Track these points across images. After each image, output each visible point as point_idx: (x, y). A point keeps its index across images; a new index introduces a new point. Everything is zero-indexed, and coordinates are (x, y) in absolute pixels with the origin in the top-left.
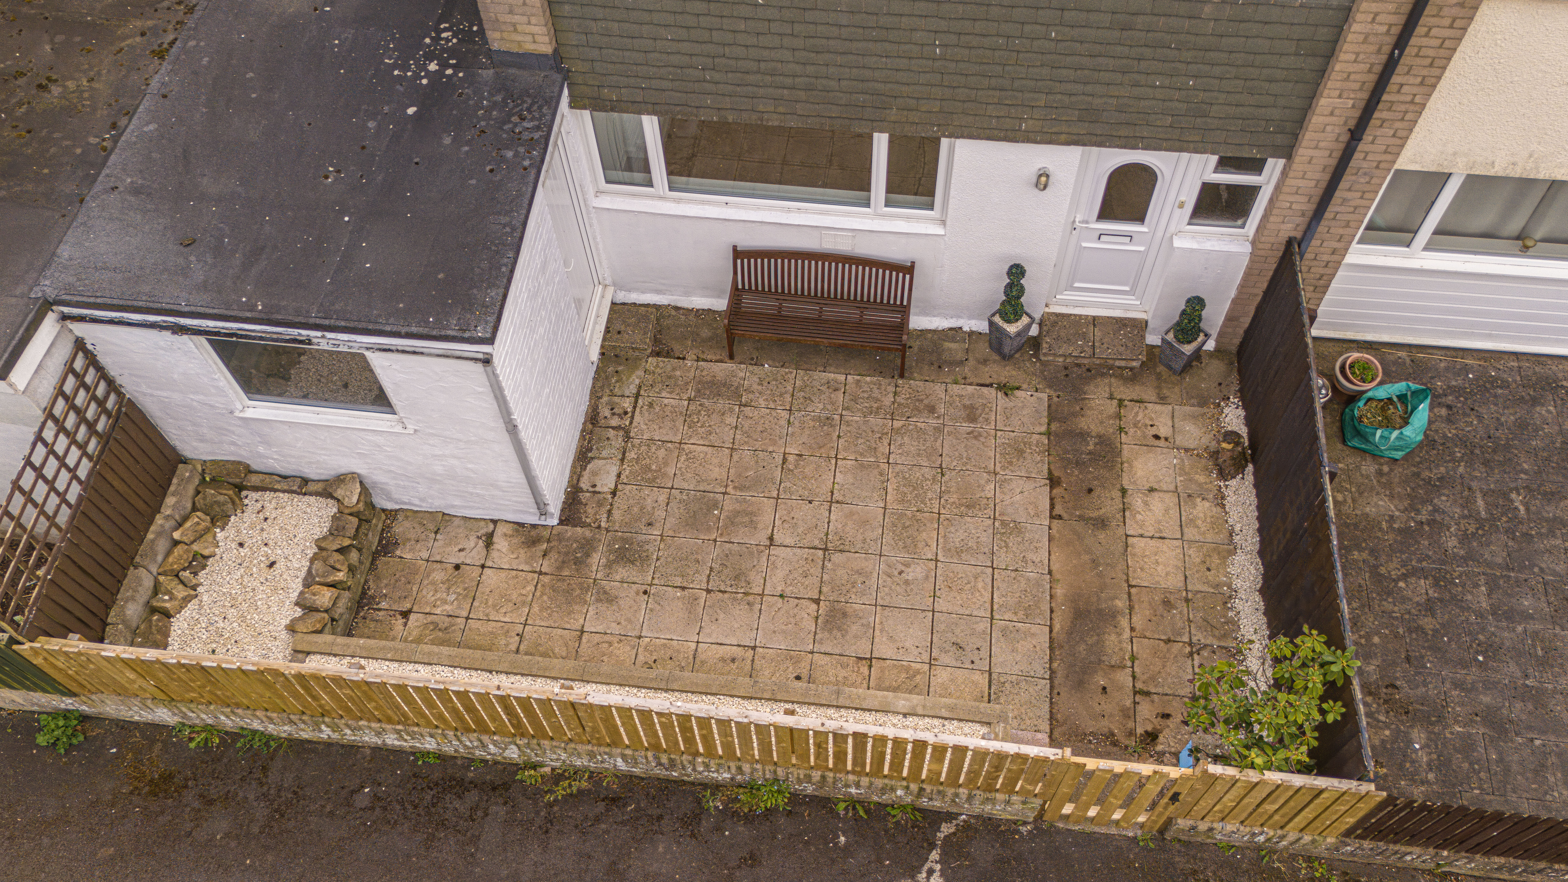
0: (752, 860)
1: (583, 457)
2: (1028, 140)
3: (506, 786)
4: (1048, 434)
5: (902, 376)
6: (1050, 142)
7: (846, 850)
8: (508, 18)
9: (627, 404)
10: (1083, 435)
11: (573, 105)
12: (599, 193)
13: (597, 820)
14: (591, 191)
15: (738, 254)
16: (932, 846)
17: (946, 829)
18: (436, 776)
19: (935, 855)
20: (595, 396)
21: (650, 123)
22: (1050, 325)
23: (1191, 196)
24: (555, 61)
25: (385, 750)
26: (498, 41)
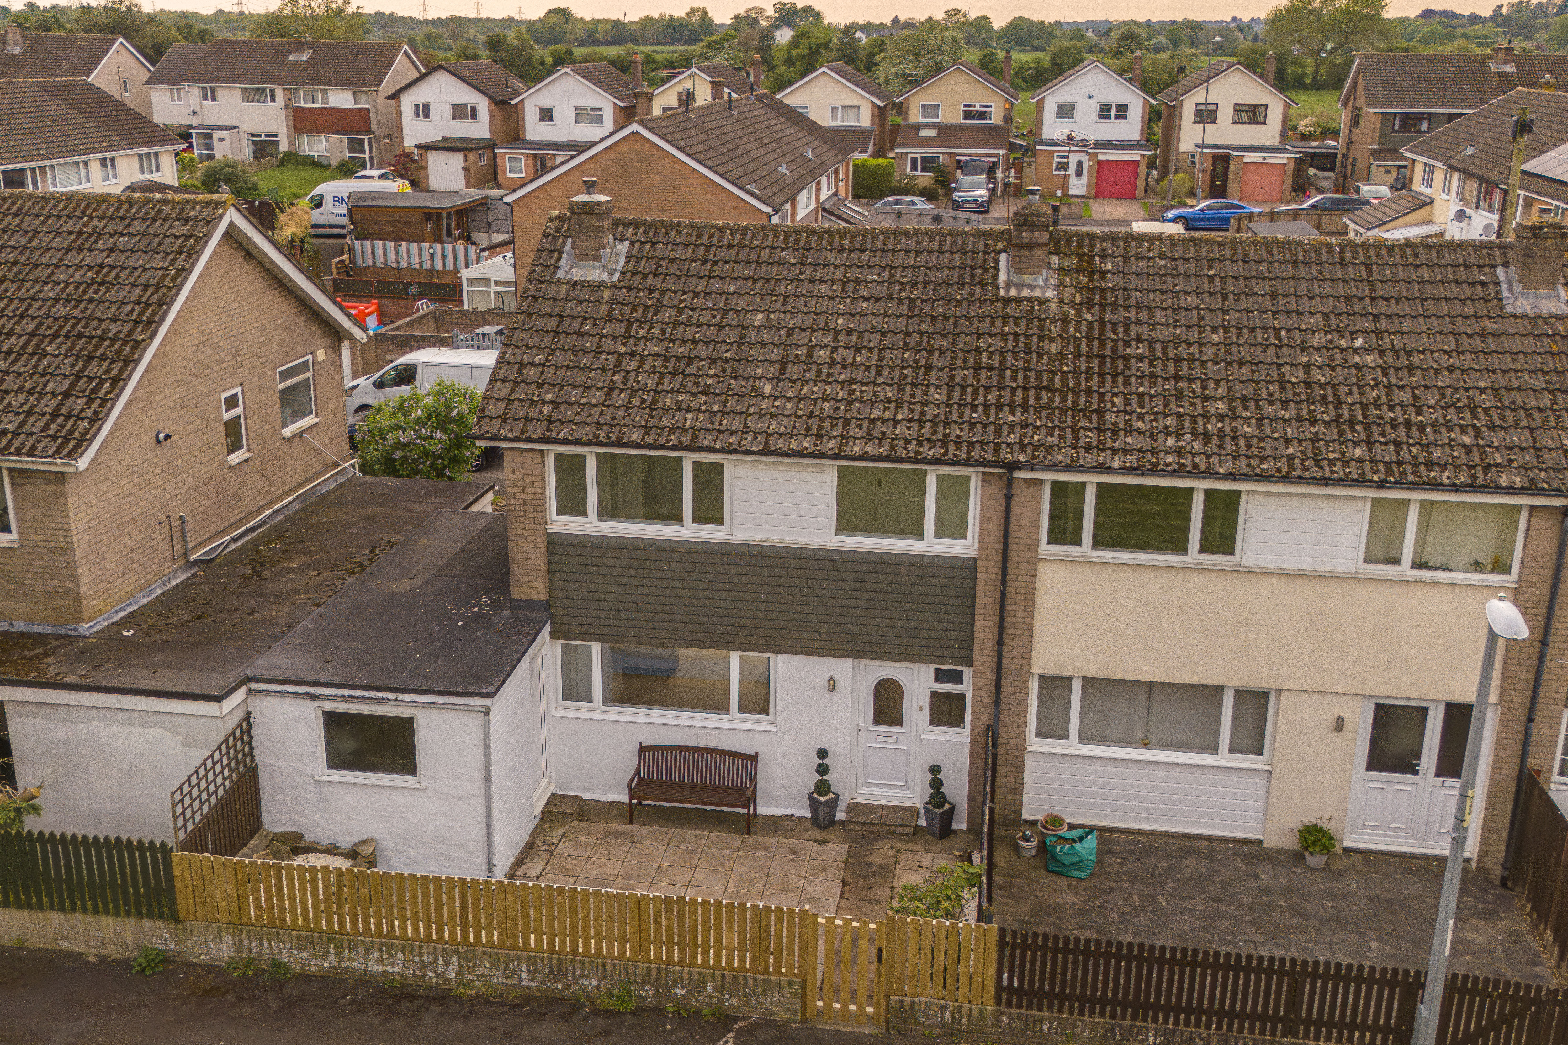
0: (607, 1033)
1: (520, 862)
2: (820, 655)
3: (443, 998)
4: (846, 862)
5: (748, 833)
6: (832, 656)
7: (671, 1031)
8: (525, 578)
9: (555, 841)
10: (870, 865)
11: (552, 637)
12: (558, 708)
13: (503, 1013)
14: (552, 706)
15: (642, 748)
16: (730, 1031)
17: (740, 1024)
18: (397, 992)
19: (731, 1035)
20: (533, 836)
21: (596, 650)
22: (853, 808)
23: (926, 702)
24: (546, 606)
25: (364, 981)
26: (516, 593)
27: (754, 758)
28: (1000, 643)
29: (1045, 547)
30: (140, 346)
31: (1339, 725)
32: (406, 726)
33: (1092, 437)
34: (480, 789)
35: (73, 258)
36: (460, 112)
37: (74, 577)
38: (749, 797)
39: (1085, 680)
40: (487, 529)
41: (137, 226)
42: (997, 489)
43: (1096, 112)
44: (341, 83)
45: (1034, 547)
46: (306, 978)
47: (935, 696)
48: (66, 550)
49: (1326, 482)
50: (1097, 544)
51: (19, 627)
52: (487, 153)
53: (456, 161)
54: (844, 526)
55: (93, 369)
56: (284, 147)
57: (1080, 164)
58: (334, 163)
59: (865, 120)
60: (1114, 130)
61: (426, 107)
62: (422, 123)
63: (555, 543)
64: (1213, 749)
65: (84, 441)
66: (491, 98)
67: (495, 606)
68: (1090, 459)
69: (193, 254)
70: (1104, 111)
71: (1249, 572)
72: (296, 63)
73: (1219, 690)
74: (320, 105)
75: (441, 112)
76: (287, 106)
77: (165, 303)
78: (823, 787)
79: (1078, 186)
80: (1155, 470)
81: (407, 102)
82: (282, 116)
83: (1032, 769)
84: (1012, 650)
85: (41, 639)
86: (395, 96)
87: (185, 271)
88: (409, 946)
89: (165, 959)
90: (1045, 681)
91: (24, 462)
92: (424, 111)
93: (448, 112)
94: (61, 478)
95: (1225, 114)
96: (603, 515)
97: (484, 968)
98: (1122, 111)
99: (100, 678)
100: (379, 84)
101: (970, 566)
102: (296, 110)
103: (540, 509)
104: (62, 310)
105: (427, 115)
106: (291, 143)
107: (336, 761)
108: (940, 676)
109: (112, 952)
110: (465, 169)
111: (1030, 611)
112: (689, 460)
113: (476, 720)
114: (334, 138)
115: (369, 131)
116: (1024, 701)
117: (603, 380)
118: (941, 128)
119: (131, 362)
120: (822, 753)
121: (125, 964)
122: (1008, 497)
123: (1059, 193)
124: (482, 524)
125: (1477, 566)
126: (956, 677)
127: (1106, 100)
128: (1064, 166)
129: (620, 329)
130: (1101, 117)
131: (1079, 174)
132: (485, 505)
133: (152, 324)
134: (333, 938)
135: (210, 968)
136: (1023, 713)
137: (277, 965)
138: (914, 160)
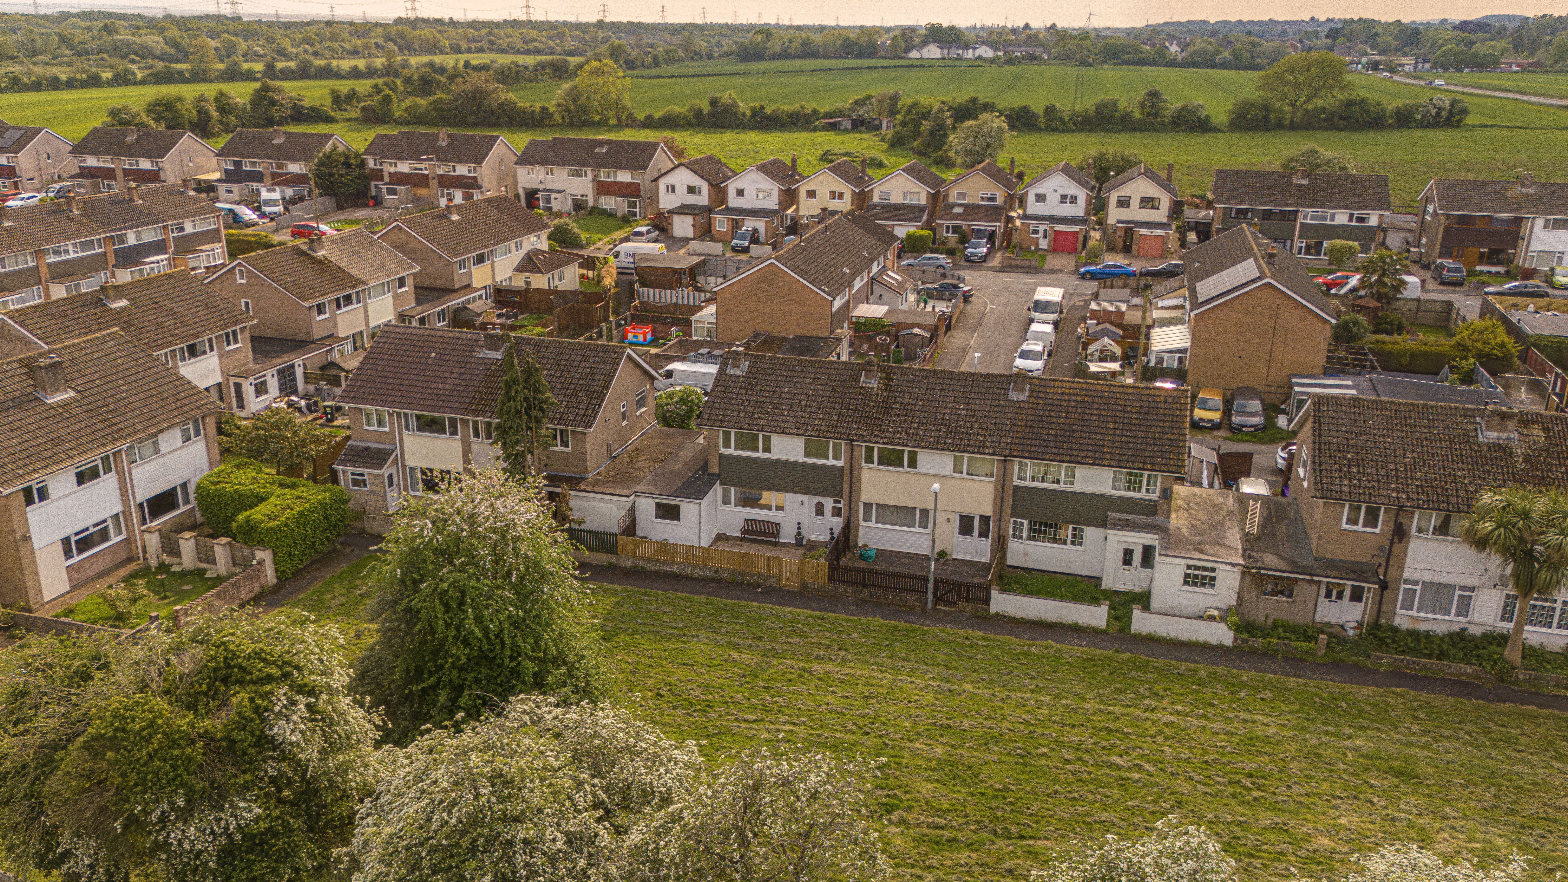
1: (709, 547)
2: (800, 494)
3: (686, 576)
4: (804, 556)
5: (777, 547)
6: (804, 494)
7: (745, 587)
8: (713, 466)
9: (719, 544)
11: (720, 484)
12: (721, 505)
13: (702, 581)
14: (719, 504)
15: (745, 520)
17: (763, 587)
19: (760, 589)
20: (713, 541)
21: (733, 489)
22: (809, 541)
23: (830, 509)
24: (718, 475)
25: (666, 572)
26: (710, 471)
27: (779, 524)
28: (851, 492)
29: (864, 464)
30: (605, 394)
31: (948, 520)
32: (677, 507)
33: (876, 433)
34: (697, 525)
35: (583, 365)
36: (692, 190)
37: (586, 461)
38: (777, 535)
39: (878, 505)
40: (702, 450)
41: (601, 354)
42: (849, 446)
43: (1058, 199)
44: (625, 168)
45: (860, 464)
46: (651, 572)
47: (833, 508)
48: (585, 453)
49: (938, 449)
50: (879, 463)
51: (569, 475)
52: (705, 215)
53: (689, 220)
54: (806, 455)
55: (593, 401)
56: (591, 203)
57: (1045, 231)
58: (619, 215)
60: (1069, 211)
61: (673, 186)
62: (670, 196)
63: (722, 457)
64: (914, 527)
65: (592, 424)
66: (710, 183)
67: (703, 475)
68: (874, 439)
69: (618, 364)
70: (1063, 199)
71: (921, 474)
72: (599, 154)
73: (915, 509)
74: (612, 180)
75: (681, 190)
76: (594, 180)
77: (611, 380)
78: (799, 534)
79: (1043, 244)
80: (892, 444)
81: (662, 184)
82: (590, 185)
83: (861, 531)
84: (854, 495)
85: (576, 478)
86: (656, 180)
87: (616, 370)
88: (678, 563)
89: (613, 565)
90: (865, 504)
91: (574, 429)
92: (671, 189)
93: (685, 190)
94: (585, 433)
95: (1135, 203)
96: (736, 448)
97: (698, 570)
98: (1074, 199)
99: (596, 489)
100: (645, 169)
101: (841, 469)
102: (599, 182)
103: (717, 446)
104: (581, 382)
105: (673, 191)
106: (595, 201)
107: (658, 517)
108: (835, 502)
109: (599, 563)
110: (693, 225)
111: (860, 483)
112: (761, 434)
113: (697, 506)
114: (619, 200)
115: (639, 196)
116: (858, 510)
117: (737, 408)
118: (967, 207)
119: (603, 400)
120: (799, 523)
121: (603, 566)
122: (852, 450)
123: (1033, 248)
124: (700, 447)
125: (986, 475)
126: (839, 502)
127: (1064, 193)
128: (1036, 232)
129: (744, 391)
130: (1062, 202)
131: (1045, 237)
132: (701, 440)
133: (608, 387)
134: (658, 561)
135: (625, 568)
136: (858, 513)
137: (643, 567)
138: (948, 227)
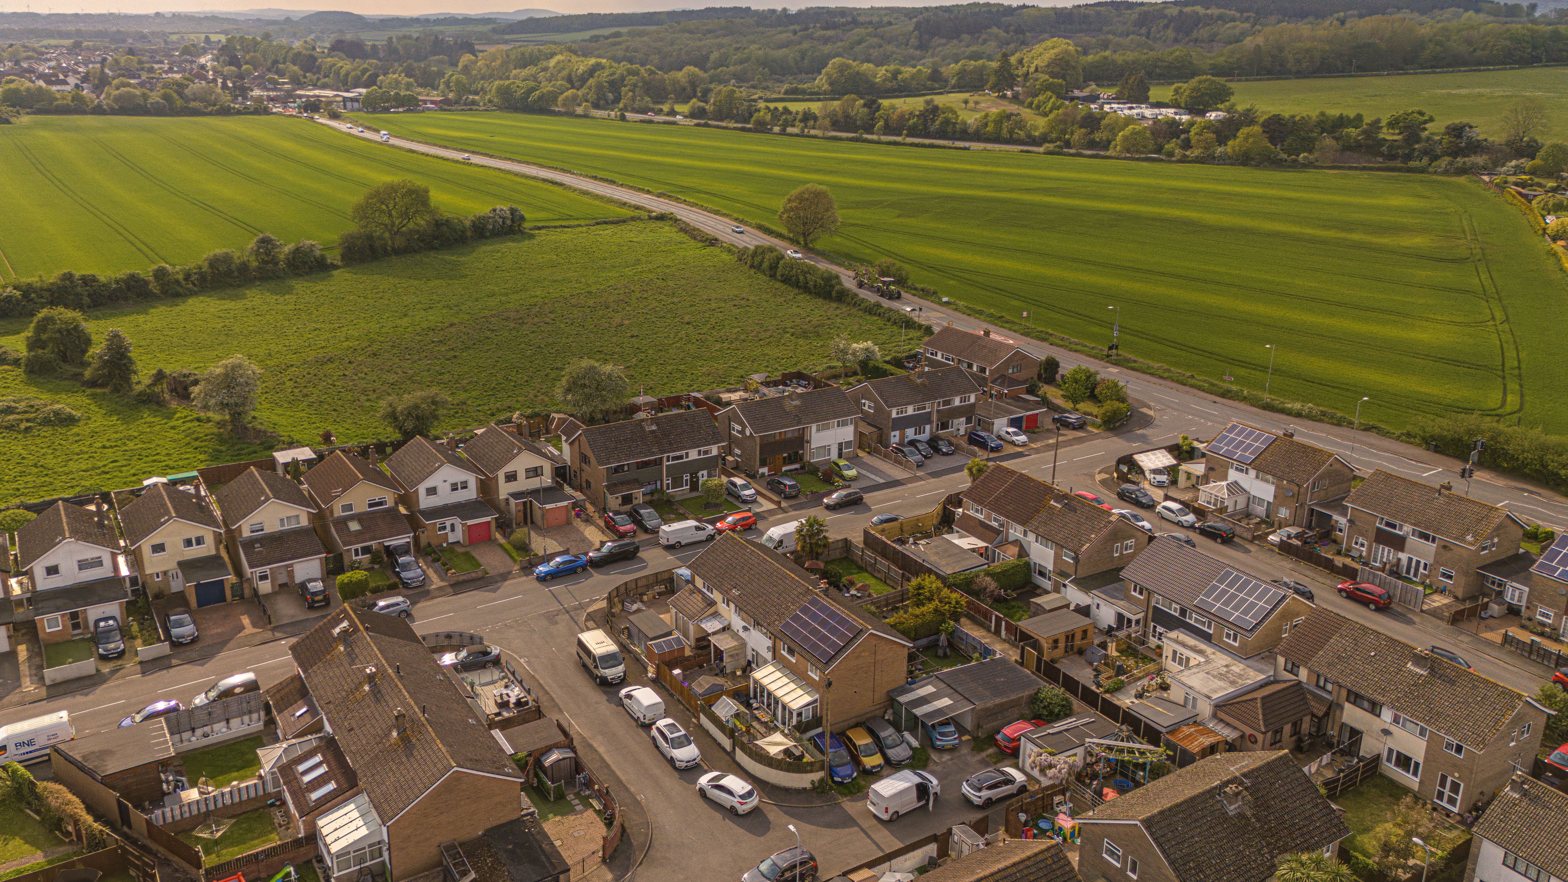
43: (449, 488)
57: (453, 525)
59: (304, 522)
60: (464, 497)
70: (454, 488)
79: (453, 538)
95: (521, 475)
98: (465, 486)
118: (360, 519)
123: (445, 545)
127: (453, 480)
128: (443, 528)
130: (453, 490)
131: (453, 531)
138: (356, 550)
